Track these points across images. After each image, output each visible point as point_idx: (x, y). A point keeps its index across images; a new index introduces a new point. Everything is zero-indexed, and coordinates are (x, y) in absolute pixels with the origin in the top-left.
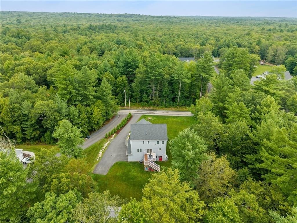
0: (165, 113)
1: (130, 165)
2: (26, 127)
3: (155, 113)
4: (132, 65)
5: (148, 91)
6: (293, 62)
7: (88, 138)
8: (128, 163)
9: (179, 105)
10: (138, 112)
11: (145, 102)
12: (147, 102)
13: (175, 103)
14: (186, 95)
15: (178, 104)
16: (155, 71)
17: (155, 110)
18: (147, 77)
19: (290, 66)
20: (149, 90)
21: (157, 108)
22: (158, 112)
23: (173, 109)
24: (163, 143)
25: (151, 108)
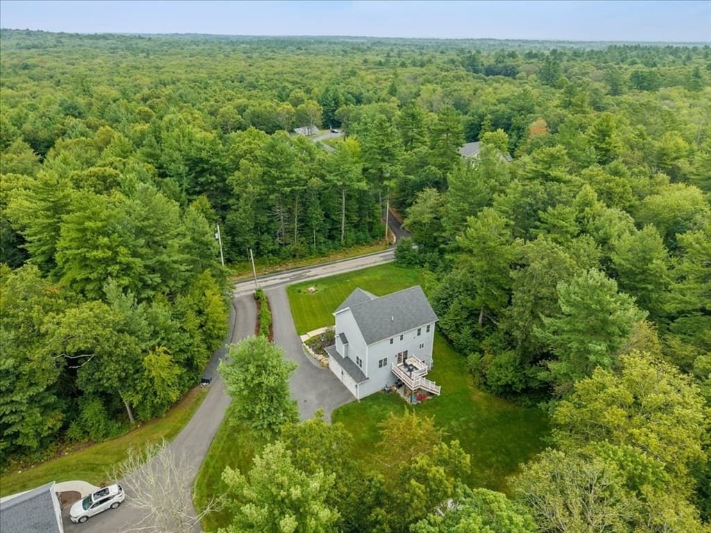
0: (331, 270)
1: (370, 406)
2: (12, 413)
3: (308, 274)
4: (215, 165)
5: (272, 226)
6: (472, 124)
7: (208, 381)
8: (362, 404)
9: (347, 245)
10: (269, 283)
11: (270, 254)
12: (274, 252)
13: (336, 242)
14: (355, 219)
15: (343, 242)
16: (289, 173)
17: (303, 268)
18: (268, 189)
19: (469, 132)
20: (272, 221)
21: (304, 262)
22: (313, 271)
23: (339, 257)
24: (428, 331)
25: (290, 265)
